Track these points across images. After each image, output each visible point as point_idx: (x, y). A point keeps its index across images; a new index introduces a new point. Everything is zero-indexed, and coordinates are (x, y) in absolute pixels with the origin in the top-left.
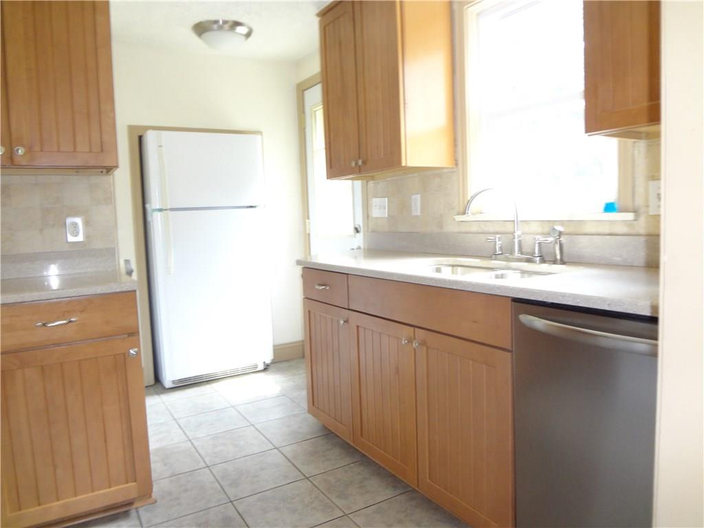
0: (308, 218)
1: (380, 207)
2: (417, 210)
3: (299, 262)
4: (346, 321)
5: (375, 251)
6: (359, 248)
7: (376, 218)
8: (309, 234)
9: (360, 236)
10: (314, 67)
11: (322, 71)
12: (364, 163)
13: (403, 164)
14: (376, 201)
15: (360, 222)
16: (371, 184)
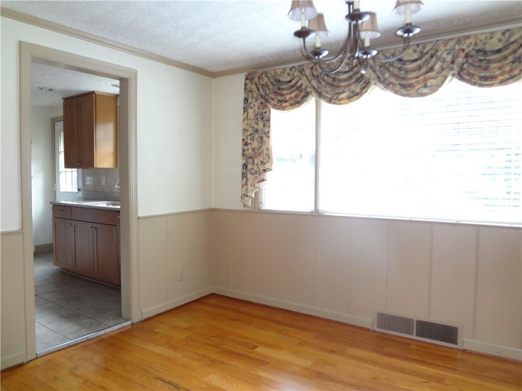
0: (55, 183)
1: (89, 181)
2: (104, 183)
3: (51, 203)
4: (70, 224)
5: (86, 199)
6: (80, 198)
7: (88, 185)
8: (56, 191)
9: (81, 193)
10: (60, 113)
11: (64, 116)
12: (80, 164)
13: (95, 167)
14: (88, 178)
15: (81, 186)
16: (86, 170)
